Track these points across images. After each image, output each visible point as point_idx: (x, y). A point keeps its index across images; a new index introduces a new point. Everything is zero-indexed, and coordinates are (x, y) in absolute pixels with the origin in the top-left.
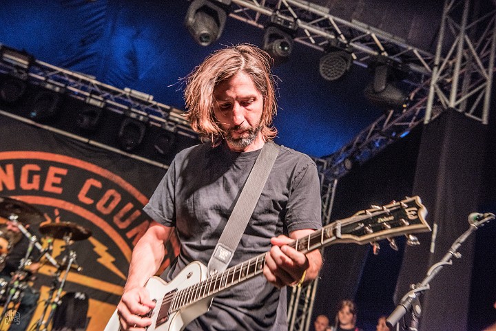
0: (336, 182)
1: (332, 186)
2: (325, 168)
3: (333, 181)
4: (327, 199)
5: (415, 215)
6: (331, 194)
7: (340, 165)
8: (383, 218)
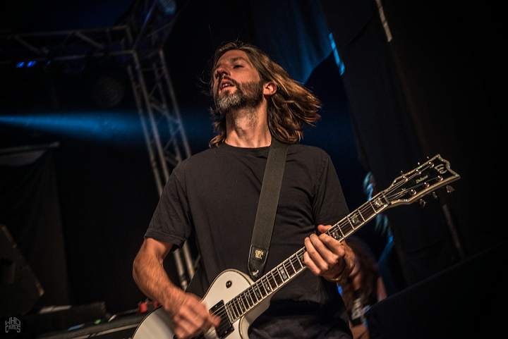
0: (161, 53)
1: (159, 65)
2: (130, 38)
3: (157, 56)
4: (161, 92)
5: (444, 170)
6: (163, 81)
7: (153, 19)
8: (419, 179)
